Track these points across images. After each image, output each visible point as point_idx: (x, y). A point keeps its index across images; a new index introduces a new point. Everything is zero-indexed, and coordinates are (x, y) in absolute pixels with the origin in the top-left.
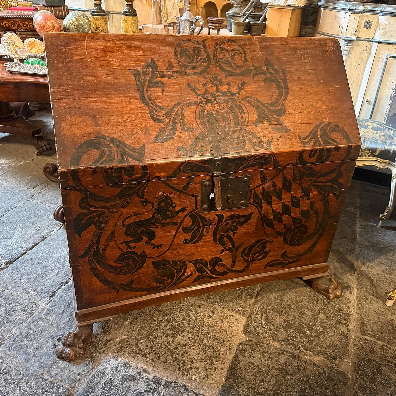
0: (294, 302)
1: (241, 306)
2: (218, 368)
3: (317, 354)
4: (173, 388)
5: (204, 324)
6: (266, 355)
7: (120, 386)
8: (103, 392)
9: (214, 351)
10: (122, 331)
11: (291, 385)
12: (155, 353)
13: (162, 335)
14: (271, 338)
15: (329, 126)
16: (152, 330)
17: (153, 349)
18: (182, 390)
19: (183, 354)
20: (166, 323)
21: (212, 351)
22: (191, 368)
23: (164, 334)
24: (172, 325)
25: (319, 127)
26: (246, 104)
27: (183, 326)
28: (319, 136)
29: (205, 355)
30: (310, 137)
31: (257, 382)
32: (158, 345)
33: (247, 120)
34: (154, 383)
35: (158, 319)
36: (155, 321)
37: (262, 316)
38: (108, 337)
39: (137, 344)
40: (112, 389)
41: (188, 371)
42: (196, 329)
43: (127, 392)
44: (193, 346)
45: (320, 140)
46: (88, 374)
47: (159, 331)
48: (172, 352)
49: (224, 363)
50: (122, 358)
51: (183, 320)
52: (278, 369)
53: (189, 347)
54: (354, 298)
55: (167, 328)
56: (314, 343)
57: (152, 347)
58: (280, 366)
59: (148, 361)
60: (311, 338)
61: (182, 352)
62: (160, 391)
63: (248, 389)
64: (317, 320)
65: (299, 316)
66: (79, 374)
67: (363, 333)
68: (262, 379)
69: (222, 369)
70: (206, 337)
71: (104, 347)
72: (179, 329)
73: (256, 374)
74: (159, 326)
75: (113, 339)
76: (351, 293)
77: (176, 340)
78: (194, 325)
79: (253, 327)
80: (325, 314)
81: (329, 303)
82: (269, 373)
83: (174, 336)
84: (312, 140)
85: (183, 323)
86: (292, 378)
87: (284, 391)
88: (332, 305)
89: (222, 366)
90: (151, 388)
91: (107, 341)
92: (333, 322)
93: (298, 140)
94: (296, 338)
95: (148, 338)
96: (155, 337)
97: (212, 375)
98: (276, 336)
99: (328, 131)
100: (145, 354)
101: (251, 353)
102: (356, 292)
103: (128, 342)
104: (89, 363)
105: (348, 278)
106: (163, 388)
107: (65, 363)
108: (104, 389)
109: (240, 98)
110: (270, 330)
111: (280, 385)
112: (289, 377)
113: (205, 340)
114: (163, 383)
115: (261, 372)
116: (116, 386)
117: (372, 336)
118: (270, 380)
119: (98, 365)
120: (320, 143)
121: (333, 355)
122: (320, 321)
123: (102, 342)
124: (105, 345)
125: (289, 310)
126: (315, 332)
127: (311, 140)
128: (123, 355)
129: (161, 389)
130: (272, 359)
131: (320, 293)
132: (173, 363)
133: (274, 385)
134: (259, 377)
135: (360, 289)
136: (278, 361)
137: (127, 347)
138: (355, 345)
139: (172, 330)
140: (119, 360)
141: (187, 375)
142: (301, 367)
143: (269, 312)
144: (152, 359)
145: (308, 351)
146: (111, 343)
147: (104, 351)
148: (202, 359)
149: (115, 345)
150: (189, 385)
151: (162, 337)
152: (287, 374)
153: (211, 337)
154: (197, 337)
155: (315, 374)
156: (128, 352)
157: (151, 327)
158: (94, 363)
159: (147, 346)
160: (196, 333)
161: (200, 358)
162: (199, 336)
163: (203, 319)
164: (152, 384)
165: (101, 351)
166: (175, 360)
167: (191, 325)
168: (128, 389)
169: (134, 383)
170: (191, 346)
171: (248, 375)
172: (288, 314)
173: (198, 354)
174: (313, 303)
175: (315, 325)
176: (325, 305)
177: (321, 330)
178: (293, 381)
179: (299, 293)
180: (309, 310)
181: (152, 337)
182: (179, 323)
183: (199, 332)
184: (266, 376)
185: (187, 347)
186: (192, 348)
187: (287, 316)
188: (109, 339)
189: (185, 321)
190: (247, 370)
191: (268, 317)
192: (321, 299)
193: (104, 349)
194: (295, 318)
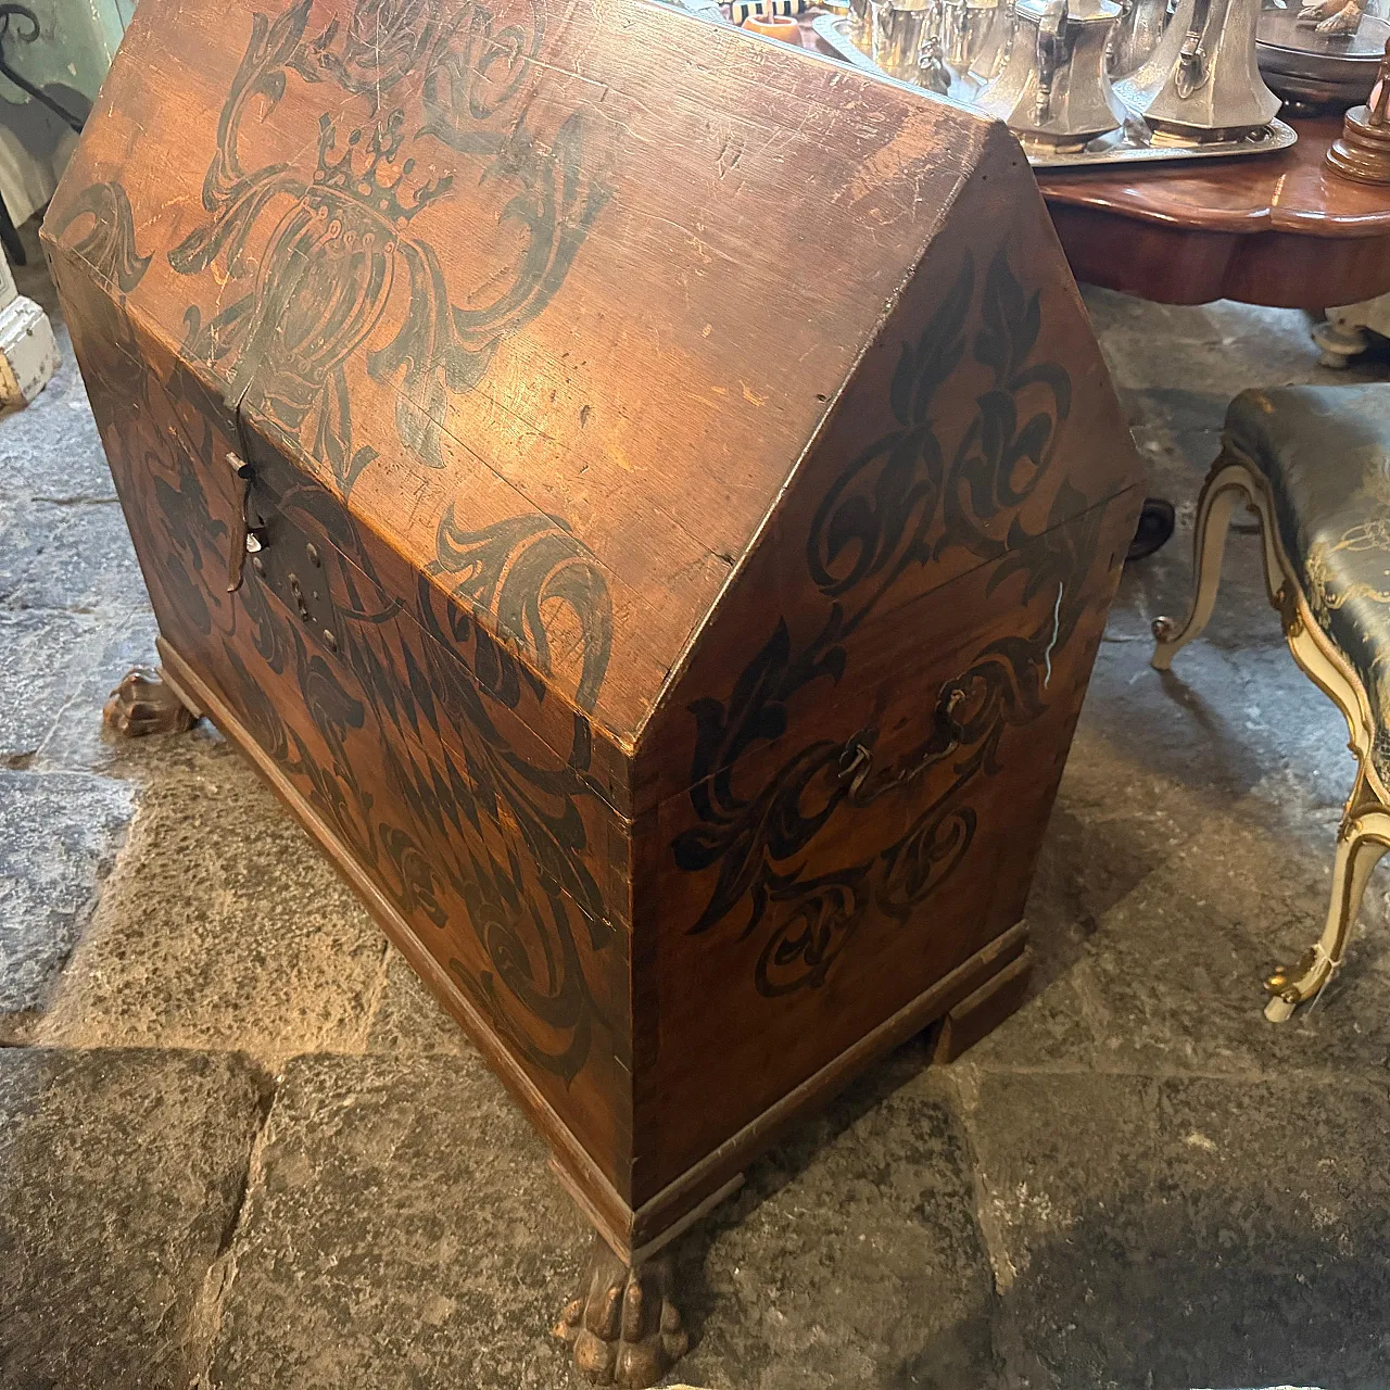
0: (490, 1190)
1: (409, 1018)
2: (133, 1020)
3: (227, 1305)
4: (52, 934)
5: (297, 940)
6: (198, 1136)
7: (46, 832)
8: (23, 809)
9: (190, 993)
10: (234, 777)
11: (79, 1230)
12: (163, 866)
13: (228, 855)
14: (274, 1139)
15: (570, 561)
16: (240, 831)
20: (274, 849)
21: (190, 987)
22: (122, 956)
23: (234, 858)
24: (270, 864)
25: (533, 530)
26: (403, 268)
27: (274, 889)
28: (505, 570)
30: (475, 546)
31: (85, 1129)
32: (191, 861)
33: (364, 331)
34: (62, 892)
35: (287, 829)
37: (378, 1090)
38: (203, 760)
39: (186, 818)
40: (34, 821)
41: (111, 952)
42: (267, 923)
43: (29, 848)
44: (201, 936)
45: (499, 586)
46: (76, 766)
47: (241, 844)
49: (149, 1029)
50: (140, 809)
51: (297, 883)
52: (142, 1181)
53: (196, 929)
55: (255, 858)
56: (280, 1290)
58: (156, 1188)
59: (138, 860)
60: (300, 1274)
61: (176, 919)
62: (37, 911)
63: (57, 1111)
64: (411, 1289)
65: (411, 1218)
66: (75, 752)
68: (99, 1141)
69: (134, 1031)
70: (241, 959)
71: (170, 763)
72: (259, 884)
73: (118, 1121)
74: (258, 839)
75: (198, 769)
77: (221, 891)
78: (283, 914)
79: (318, 1075)
80: (458, 1318)
81: (532, 1333)
82: (122, 1158)
83: (227, 883)
84: (475, 565)
85: (283, 888)
86: (110, 1228)
87: (55, 1214)
88: (523, 1351)
89: (143, 1027)
90: (43, 890)
91: (190, 763)
92: (418, 1356)
93: (435, 522)
94: (295, 1219)
95: (211, 832)
96: (216, 844)
97: (106, 1012)
98: (290, 1152)
99: (549, 576)
100: (157, 847)
101: (198, 1092)
103: (195, 798)
104: (110, 754)
106: (49, 914)
109: (401, 236)
110: (312, 1128)
111: (80, 1198)
113: (229, 959)
115: (124, 1131)
116: (44, 824)
118: (97, 1164)
119: (109, 775)
120: (485, 601)
121: (233, 1367)
122: (411, 1300)
123: (181, 755)
124: (175, 763)
126: (337, 1288)
127: (471, 558)
128: (150, 806)
129: (46, 909)
130: (187, 1157)
133: (79, 1180)
134: (103, 1132)
136: (180, 1176)
137: (176, 804)
139: (249, 872)
140: (130, 805)
142: (156, 1254)
143: (402, 1111)
144: (145, 866)
146: (183, 772)
147: (157, 768)
149: (179, 781)
150: (73, 969)
151: (221, 858)
152: (125, 1213)
153: (246, 969)
155: (133, 1302)
156: (162, 812)
157: (252, 823)
158: (113, 764)
159: (185, 839)
160: (251, 928)
161: (160, 964)
162: (243, 940)
163: (319, 929)
164: (59, 889)
165: (155, 763)
166: (149, 915)
167: (279, 909)
168: (38, 848)
169: (61, 855)
170: (200, 930)
171: (111, 1102)
172: (413, 1177)
173: (176, 958)
174: (508, 1263)
175: (378, 1283)
176: (516, 1318)
177: (353, 1310)
178: (96, 1234)
179: (548, 1202)
180: (462, 1252)
181: (215, 838)
182: (284, 878)
183: (255, 935)
184: (113, 1150)
185: (196, 924)
186: (194, 936)
187: (401, 1177)
188: (198, 762)
189: (294, 891)
190: (130, 1093)
191: (377, 1112)
192: (547, 1298)
193: (162, 765)
194: (400, 1206)
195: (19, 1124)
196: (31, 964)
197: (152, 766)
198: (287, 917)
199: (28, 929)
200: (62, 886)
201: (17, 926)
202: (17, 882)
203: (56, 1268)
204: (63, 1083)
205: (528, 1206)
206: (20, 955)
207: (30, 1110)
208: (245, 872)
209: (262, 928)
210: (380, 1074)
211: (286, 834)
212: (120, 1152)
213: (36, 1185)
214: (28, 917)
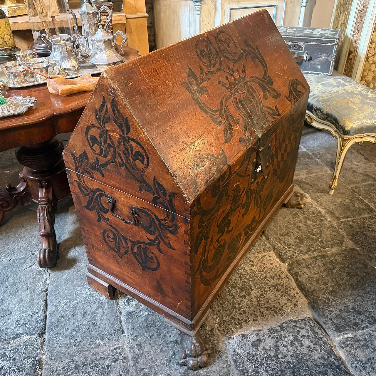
0: (287, 223)
1: (262, 246)
2: (295, 294)
3: (332, 247)
4: (288, 326)
5: (256, 272)
6: (310, 266)
7: (258, 352)
8: (254, 365)
9: (282, 286)
11: (340, 275)
12: (251, 315)
13: (241, 299)
14: (301, 254)
15: (294, 82)
16: (232, 301)
17: (247, 313)
18: (294, 324)
19: (268, 302)
20: (234, 289)
21: (281, 286)
22: (282, 307)
23: (241, 297)
24: (239, 288)
25: (290, 85)
26: (253, 83)
29: (280, 293)
30: (290, 95)
31: (324, 286)
32: (247, 308)
33: (259, 96)
34: (274, 333)
36: (226, 293)
37: (281, 243)
38: (208, 328)
39: (233, 318)
40: (257, 358)
41: (283, 310)
42: (256, 280)
43: (267, 352)
44: (267, 292)
46: (229, 363)
47: (236, 298)
48: (260, 306)
49: (295, 289)
50: (235, 334)
51: (241, 280)
52: (324, 271)
53: (266, 294)
54: (311, 200)
55: (239, 292)
56: (324, 241)
57: (244, 312)
58: (323, 268)
59: (252, 323)
60: (320, 240)
61: (265, 301)
62: (284, 335)
63: (324, 294)
65: (299, 230)
66: (224, 368)
67: (338, 219)
68: (324, 282)
69: (297, 293)
71: (214, 337)
72: (246, 287)
73: (318, 281)
74: (232, 295)
75: (213, 327)
76: (307, 198)
77: (252, 296)
78: (251, 278)
79: (284, 254)
80: (309, 220)
81: (304, 211)
83: (249, 294)
85: (244, 282)
86: (336, 270)
87: (341, 281)
88: (307, 212)
89: (296, 291)
90: (277, 338)
91: (212, 331)
92: (318, 222)
93: (287, 100)
94: (312, 244)
95: (235, 308)
96: (239, 304)
97: (297, 301)
98: (302, 251)
99: (295, 86)
100: (246, 320)
101: (302, 271)
102: (308, 196)
103: (225, 321)
104: (220, 355)
105: (295, 189)
106: (282, 332)
107: (205, 370)
108: (252, 363)
109: (248, 80)
110: (295, 250)
111: (335, 279)
112: (334, 271)
113: (269, 283)
114: (279, 329)
115: (319, 279)
116: (256, 354)
117: (344, 218)
118: (328, 280)
119: (226, 352)
121: (339, 242)
122: (311, 226)
123: (209, 335)
124: (213, 335)
125: (290, 230)
126: (317, 234)
128: (233, 332)
129: (282, 333)
130: (315, 266)
131: (294, 208)
132: (268, 312)
133: (333, 281)
134: (322, 283)
135: (309, 193)
136: (319, 266)
137: (229, 325)
138: (341, 229)
139: (243, 291)
140: (235, 338)
141: (284, 312)
142: (334, 261)
143: (282, 239)
144: (253, 320)
145: (326, 249)
146: (215, 331)
148: (281, 296)
149: (219, 330)
151: (243, 301)
152: (332, 270)
153: (269, 278)
154: (263, 284)
155: (343, 260)
156: (234, 327)
157: (228, 299)
158: (223, 353)
159: (241, 313)
160: (259, 282)
161: (279, 297)
162: (263, 282)
163: (251, 270)
164: (274, 334)
165: (215, 341)
166: (267, 309)
167: (250, 279)
168: (265, 350)
169: (263, 343)
170: (266, 293)
171: (315, 286)
172: (292, 232)
173: (275, 294)
174: (297, 217)
175: (313, 230)
176: (304, 214)
177: (319, 231)
178: (338, 272)
179: (283, 215)
180: (299, 222)
181: (237, 306)
182: (241, 283)
183: (260, 280)
184: (323, 279)
185: (264, 295)
186: (267, 294)
187: (293, 234)
188: (210, 329)
189: (243, 279)
190: (311, 284)
191: (285, 242)
192: (298, 211)
193: (216, 338)
194: (298, 232)
195: (333, 299)
196: (298, 325)
197: (217, 341)
198: (252, 277)
199: (290, 333)
200: (273, 335)
201: (291, 336)
202: (279, 346)
203: (348, 274)
204: (319, 297)
205: (286, 218)
206: (298, 329)
207: (328, 299)
208: (244, 292)
209: (257, 280)
210: (278, 245)
211: (227, 290)
212: (323, 277)
213: (339, 288)
214: (287, 336)
